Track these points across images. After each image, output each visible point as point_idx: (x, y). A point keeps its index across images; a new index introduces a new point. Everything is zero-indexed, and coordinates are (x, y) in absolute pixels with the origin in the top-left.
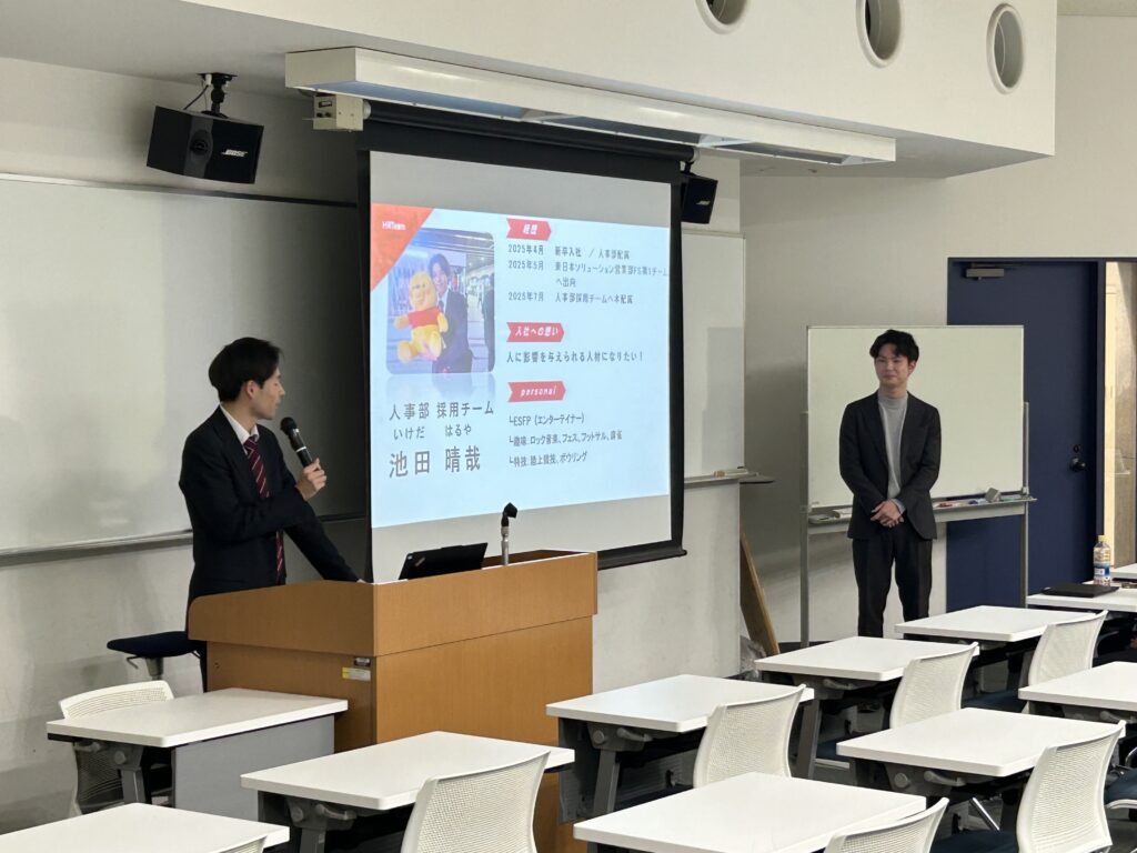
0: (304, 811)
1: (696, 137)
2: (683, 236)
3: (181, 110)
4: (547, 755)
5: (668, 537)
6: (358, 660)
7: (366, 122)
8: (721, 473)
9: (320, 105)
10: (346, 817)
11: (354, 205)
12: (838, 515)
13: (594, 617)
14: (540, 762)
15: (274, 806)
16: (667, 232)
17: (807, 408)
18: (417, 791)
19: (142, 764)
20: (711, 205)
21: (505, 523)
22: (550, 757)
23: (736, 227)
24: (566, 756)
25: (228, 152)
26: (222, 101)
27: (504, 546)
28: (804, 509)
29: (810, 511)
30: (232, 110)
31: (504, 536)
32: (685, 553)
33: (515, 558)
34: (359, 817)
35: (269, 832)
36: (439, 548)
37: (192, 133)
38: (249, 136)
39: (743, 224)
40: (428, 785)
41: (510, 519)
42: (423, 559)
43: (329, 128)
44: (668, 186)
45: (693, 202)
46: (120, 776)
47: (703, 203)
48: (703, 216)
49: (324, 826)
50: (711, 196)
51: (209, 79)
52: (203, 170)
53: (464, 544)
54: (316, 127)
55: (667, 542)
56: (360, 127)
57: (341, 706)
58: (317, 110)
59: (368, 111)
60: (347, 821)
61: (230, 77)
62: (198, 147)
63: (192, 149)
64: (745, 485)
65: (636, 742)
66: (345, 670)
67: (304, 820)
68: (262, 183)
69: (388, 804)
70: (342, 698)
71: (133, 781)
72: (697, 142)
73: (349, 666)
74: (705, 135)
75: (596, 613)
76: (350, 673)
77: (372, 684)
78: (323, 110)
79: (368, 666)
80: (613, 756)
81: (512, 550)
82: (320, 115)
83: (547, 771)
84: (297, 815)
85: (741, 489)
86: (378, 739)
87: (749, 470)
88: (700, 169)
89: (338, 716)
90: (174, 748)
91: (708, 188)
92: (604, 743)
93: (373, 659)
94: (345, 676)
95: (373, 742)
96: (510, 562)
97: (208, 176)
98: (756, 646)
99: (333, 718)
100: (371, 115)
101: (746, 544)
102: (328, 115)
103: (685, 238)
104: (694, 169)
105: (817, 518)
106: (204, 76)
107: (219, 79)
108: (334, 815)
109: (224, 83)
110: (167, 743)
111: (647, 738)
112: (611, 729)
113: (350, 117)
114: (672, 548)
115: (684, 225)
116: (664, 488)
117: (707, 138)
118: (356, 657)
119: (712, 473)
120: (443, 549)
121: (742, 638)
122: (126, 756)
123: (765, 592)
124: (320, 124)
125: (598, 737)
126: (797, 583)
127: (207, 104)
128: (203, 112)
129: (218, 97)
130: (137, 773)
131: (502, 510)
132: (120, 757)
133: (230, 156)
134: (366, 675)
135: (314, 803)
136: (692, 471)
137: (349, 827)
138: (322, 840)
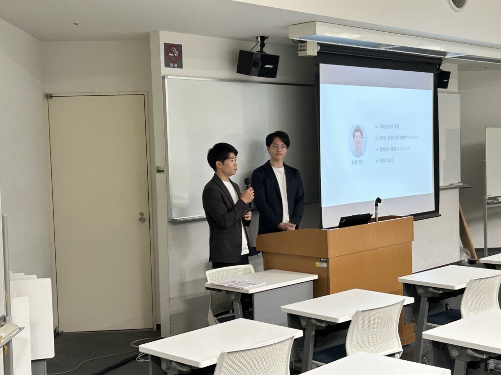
0: (306, 322)
1: (444, 54)
2: (438, 94)
3: (249, 51)
4: (404, 301)
5: (434, 209)
6: (322, 259)
7: (318, 53)
8: (452, 185)
9: (301, 47)
10: (323, 325)
11: (313, 86)
12: (498, 200)
13: (412, 242)
14: (401, 303)
15: (294, 320)
16: (431, 93)
17: (485, 159)
18: (352, 315)
19: (241, 300)
20: (448, 82)
21: (376, 205)
22: (405, 301)
23: (457, 90)
24: (411, 300)
25: (267, 66)
26: (264, 47)
27: (376, 214)
28: (485, 198)
29: (487, 198)
30: (268, 50)
31: (376, 210)
32: (440, 215)
33: (381, 219)
34: (329, 325)
35: (296, 332)
36: (351, 215)
37: (253, 59)
38: (274, 60)
39: (459, 88)
40: (357, 313)
41: (378, 203)
42: (345, 220)
43: (304, 55)
44: (432, 74)
45: (442, 81)
46: (233, 304)
47: (445, 80)
48: (445, 86)
49: (314, 328)
50: (448, 78)
51: (259, 38)
52: (257, 74)
53: (360, 214)
54: (299, 55)
55: (434, 211)
56: (316, 54)
57: (316, 277)
58: (300, 48)
59: (319, 48)
60: (324, 327)
61: (267, 37)
62: (255, 64)
63: (253, 65)
64: (461, 189)
65: (436, 293)
66: (316, 263)
67: (306, 325)
68: (279, 78)
69: (341, 320)
70: (315, 274)
71: (238, 307)
72: (445, 56)
73: (318, 262)
74: (449, 53)
75: (413, 240)
76: (319, 264)
77: (328, 268)
78: (302, 48)
79: (326, 261)
80: (426, 299)
81: (379, 215)
82: (301, 50)
83: (404, 306)
84: (304, 323)
85: (459, 191)
86: (331, 292)
87: (463, 183)
88: (444, 67)
89: (314, 281)
90: (253, 294)
91: (447, 75)
92: (423, 293)
93: (328, 259)
94: (317, 265)
95: (328, 294)
96: (379, 221)
97: (259, 75)
98: (466, 250)
99: (312, 282)
100: (320, 50)
101: (461, 211)
102: (304, 50)
103: (439, 95)
104: (441, 68)
105: (490, 201)
106: (257, 38)
107: (263, 38)
108: (319, 324)
109: (265, 40)
110: (251, 292)
111: (441, 292)
112: (426, 288)
113: (312, 50)
114: (435, 213)
115: (439, 90)
116: (432, 190)
117: (449, 54)
118: (321, 258)
119: (448, 185)
120: (352, 216)
121: (460, 247)
122: (235, 296)
123: (469, 230)
124: (301, 54)
125: (420, 291)
126: (483, 225)
127: (258, 48)
128: (257, 52)
129: (262, 45)
130: (239, 303)
131: (375, 200)
132: (233, 297)
133: (267, 68)
134: (325, 265)
135: (310, 319)
136: (442, 184)
137: (325, 328)
138: (313, 333)
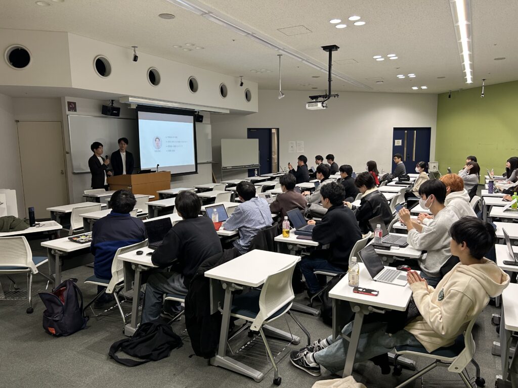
2: (196, 124)
3: (106, 105)
5: (195, 171)
8: (207, 162)
9: (128, 105)
12: (227, 168)
16: (192, 124)
20: (202, 120)
23: (209, 123)
26: (113, 104)
28: (221, 167)
32: (198, 173)
38: (118, 109)
43: (130, 108)
44: (192, 117)
45: (198, 119)
51: (111, 101)
52: (110, 115)
56: (136, 108)
61: (114, 100)
63: (108, 111)
64: (213, 164)
66: (128, 187)
68: (120, 116)
93: (132, 185)
101: (213, 173)
104: (198, 114)
105: (223, 169)
116: (193, 163)
117: (197, 110)
119: (203, 162)
128: (110, 106)
133: (114, 112)
